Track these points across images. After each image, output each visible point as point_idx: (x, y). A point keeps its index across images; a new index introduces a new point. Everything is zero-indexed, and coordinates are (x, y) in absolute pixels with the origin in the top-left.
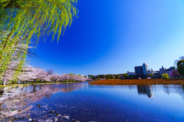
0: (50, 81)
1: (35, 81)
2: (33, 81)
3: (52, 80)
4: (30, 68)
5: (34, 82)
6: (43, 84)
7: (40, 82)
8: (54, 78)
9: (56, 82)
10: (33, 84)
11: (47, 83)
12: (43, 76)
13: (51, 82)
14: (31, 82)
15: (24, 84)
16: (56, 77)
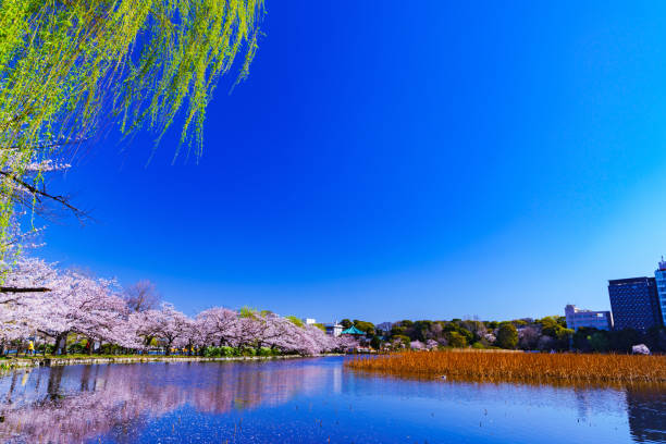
0: (136, 346)
1: (62, 343)
2: (53, 343)
3: (148, 341)
4: (39, 275)
5: (54, 350)
6: (102, 360)
7: (87, 350)
8: (158, 330)
9: (168, 353)
10: (48, 361)
11: (121, 359)
12: (102, 321)
13: (145, 352)
14: (40, 348)
15: (3, 361)
16: (171, 327)
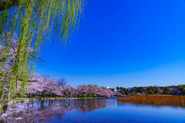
0: (61, 95)
1: (43, 94)
2: (41, 94)
3: (65, 93)
4: (37, 77)
5: (42, 96)
6: (53, 99)
7: (49, 96)
8: (67, 91)
9: (69, 97)
10: (40, 99)
11: (58, 98)
12: (52, 88)
13: (64, 97)
14: (39, 95)
15: (30, 98)
16: (70, 90)
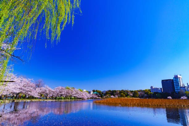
0: (38, 97)
1: (18, 96)
2: (15, 96)
3: (41, 95)
4: (12, 78)
5: (16, 98)
6: (29, 101)
7: (25, 98)
8: (44, 92)
9: (46, 99)
10: (14, 101)
11: (34, 100)
12: (29, 90)
13: (40, 98)
15: (2, 100)
16: (48, 92)
